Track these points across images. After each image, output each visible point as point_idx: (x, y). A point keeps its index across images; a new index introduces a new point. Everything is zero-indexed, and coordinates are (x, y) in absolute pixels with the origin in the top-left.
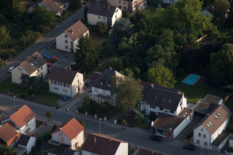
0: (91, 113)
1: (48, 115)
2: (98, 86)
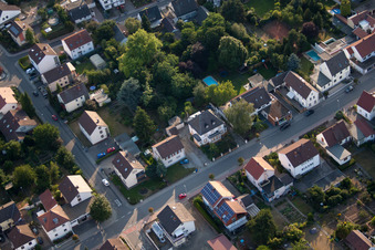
2: (205, 131)
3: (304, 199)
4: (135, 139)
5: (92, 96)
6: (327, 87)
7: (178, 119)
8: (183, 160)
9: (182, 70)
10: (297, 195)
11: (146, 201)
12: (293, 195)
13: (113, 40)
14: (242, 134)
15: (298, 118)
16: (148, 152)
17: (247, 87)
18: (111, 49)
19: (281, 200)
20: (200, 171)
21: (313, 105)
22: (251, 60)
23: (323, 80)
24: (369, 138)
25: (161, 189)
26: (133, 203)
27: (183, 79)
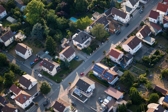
3: (140, 63)
4: (47, 52)
5: (16, 36)
6: (131, 12)
7: (66, 39)
8: (75, 57)
9: (59, 16)
10: (137, 62)
11: (65, 80)
12: (134, 62)
13: (17, 8)
14: (99, 41)
15: (123, 28)
16: (56, 57)
17: (92, 19)
18: (18, 12)
19: (130, 66)
20: (86, 61)
21: (128, 21)
22: (90, 6)
23: (129, 9)
24: (160, 31)
25: (70, 73)
26: (59, 82)
27: (62, 20)
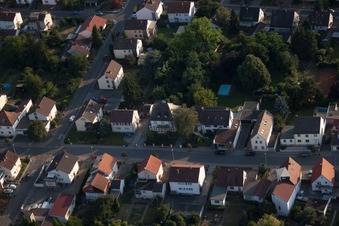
0: (158, 144)
1: (124, 155)
2: (155, 119)
19: (145, 202)
20: (128, 147)
24: (256, 199)
26: (67, 143)
